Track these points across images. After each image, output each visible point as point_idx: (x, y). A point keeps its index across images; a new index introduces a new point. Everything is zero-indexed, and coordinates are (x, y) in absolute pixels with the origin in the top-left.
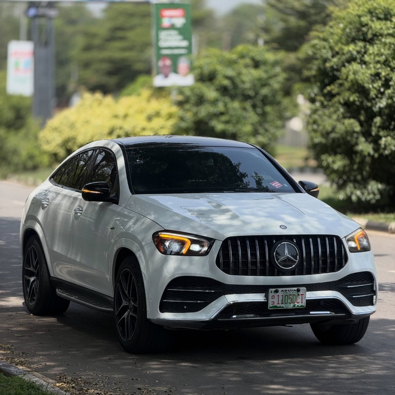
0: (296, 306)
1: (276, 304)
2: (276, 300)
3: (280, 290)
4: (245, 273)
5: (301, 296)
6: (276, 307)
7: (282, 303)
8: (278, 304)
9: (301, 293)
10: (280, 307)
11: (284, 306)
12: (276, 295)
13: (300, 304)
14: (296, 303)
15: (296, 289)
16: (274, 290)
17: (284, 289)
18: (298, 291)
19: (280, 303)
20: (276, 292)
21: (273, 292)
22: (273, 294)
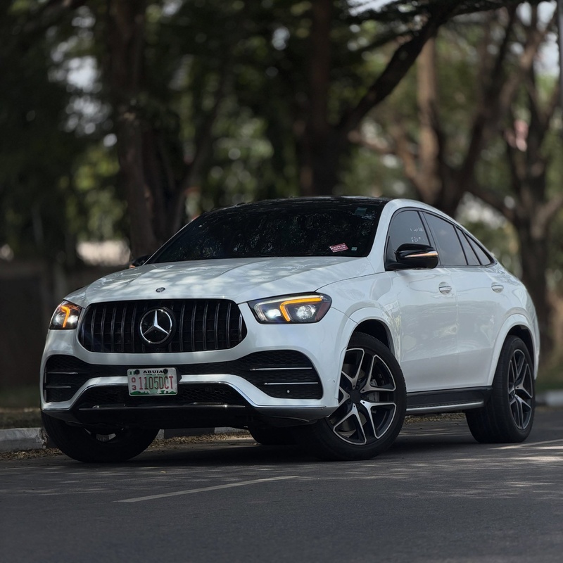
0: (165, 392)
1: (138, 390)
2: (137, 384)
3: (141, 371)
4: (109, 349)
5: (169, 379)
6: (139, 393)
7: (146, 388)
8: (141, 389)
9: (169, 375)
10: (145, 394)
11: (150, 392)
12: (137, 377)
13: (170, 390)
14: (164, 389)
15: (162, 369)
16: (134, 370)
17: (147, 370)
18: (166, 372)
19: (143, 387)
20: (137, 373)
21: (133, 373)
22: (133, 376)
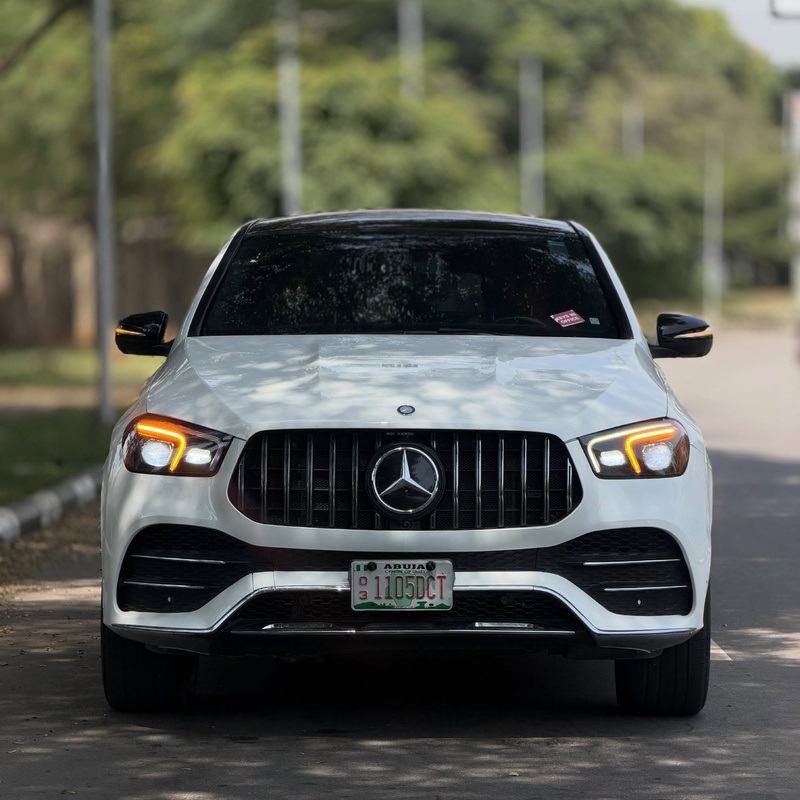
0: (427, 605)
1: (371, 599)
2: (371, 590)
3: (381, 563)
5: (438, 581)
6: (373, 605)
7: (388, 598)
8: (378, 598)
9: (437, 573)
10: (384, 606)
11: (396, 605)
12: (370, 576)
13: (436, 602)
14: (426, 599)
15: (423, 562)
16: (366, 562)
17: (392, 562)
18: (431, 567)
19: (383, 595)
20: (371, 568)
21: (362, 568)
22: (362, 573)
